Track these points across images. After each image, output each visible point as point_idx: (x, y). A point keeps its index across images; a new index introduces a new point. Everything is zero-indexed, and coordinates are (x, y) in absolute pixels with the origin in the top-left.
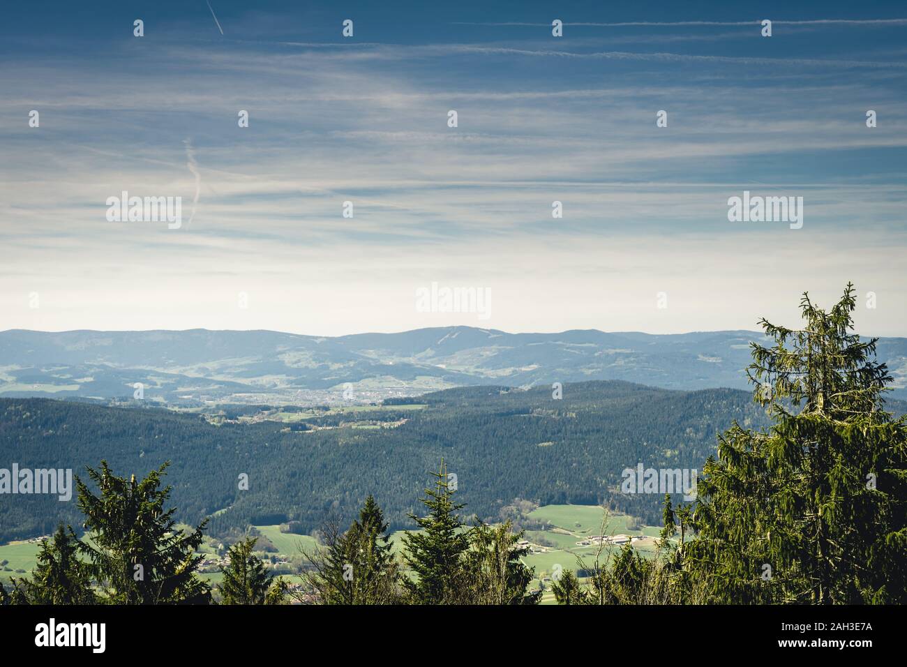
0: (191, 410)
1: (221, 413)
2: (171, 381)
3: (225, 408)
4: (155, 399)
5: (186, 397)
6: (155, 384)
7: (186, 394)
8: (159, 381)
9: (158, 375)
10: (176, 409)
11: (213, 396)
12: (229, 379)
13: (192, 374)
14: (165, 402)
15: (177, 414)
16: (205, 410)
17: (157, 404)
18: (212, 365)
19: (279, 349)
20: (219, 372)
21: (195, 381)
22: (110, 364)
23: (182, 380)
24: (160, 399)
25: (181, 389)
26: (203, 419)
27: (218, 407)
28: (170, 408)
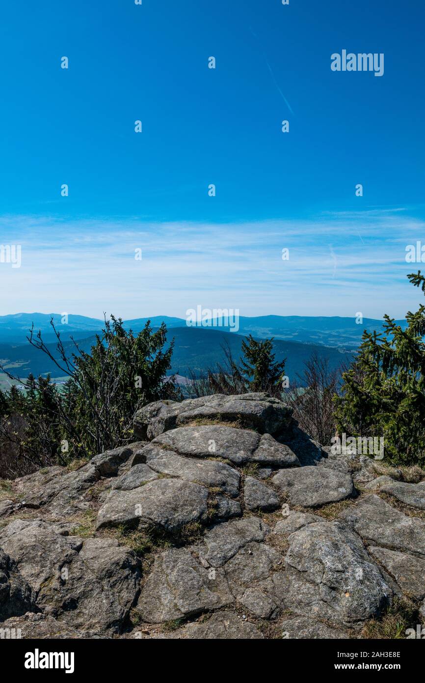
0: (333, 347)
1: (345, 348)
2: (326, 336)
3: (346, 346)
4: (320, 342)
5: (331, 342)
6: (320, 337)
7: (332, 341)
8: (322, 336)
9: (322, 333)
10: (328, 346)
11: (342, 342)
12: (348, 336)
13: (334, 333)
14: (324, 343)
15: (328, 348)
16: (338, 347)
17: (320, 344)
18: (341, 330)
19: (368, 325)
20: (344, 333)
21: (334, 336)
22: (304, 329)
23: (330, 335)
24: (321, 342)
25: (329, 339)
26: (337, 350)
27: (343, 346)
28: (325, 346)
